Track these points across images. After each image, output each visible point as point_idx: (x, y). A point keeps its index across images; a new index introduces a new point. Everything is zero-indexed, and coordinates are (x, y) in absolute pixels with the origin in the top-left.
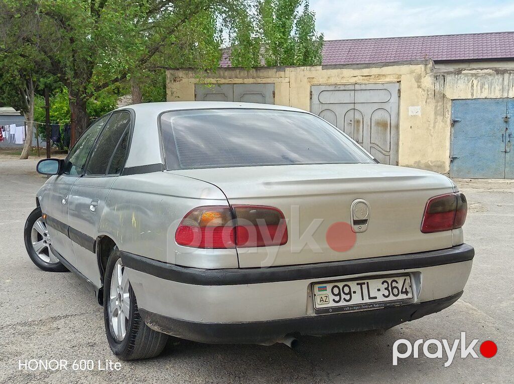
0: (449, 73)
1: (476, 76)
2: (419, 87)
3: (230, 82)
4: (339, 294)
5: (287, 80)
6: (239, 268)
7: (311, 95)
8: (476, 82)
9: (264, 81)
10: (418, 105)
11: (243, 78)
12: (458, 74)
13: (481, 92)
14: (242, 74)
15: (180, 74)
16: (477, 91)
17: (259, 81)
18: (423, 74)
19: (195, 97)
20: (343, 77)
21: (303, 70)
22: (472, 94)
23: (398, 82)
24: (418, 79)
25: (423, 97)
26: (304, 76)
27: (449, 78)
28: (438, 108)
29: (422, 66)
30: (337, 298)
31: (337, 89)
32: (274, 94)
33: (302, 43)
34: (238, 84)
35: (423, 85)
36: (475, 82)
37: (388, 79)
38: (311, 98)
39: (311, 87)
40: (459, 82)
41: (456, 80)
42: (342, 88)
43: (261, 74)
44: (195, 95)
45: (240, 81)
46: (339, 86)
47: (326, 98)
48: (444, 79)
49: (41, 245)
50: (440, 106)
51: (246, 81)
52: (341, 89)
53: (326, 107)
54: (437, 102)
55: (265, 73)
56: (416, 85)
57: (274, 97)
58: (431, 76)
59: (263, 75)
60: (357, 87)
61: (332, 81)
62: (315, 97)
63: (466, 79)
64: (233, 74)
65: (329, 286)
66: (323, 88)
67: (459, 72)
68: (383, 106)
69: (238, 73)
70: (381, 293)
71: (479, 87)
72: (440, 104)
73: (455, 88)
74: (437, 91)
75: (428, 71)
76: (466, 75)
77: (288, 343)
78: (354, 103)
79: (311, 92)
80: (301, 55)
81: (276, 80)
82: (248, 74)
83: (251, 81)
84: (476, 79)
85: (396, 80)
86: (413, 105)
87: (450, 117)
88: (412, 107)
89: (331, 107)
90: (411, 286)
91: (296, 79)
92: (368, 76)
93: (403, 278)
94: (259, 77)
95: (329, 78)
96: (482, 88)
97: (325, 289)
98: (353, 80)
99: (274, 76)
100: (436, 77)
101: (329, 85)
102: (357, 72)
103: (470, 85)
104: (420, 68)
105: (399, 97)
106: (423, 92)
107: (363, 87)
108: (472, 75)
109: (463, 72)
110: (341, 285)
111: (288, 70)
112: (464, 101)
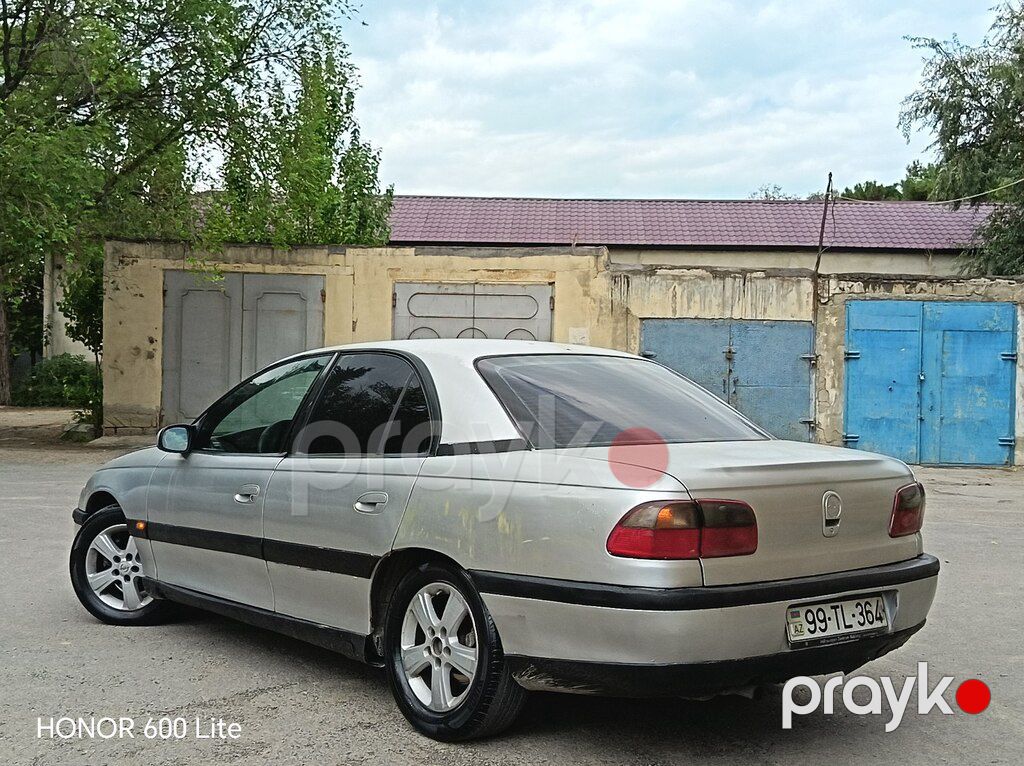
0: (636, 272)
1: (679, 279)
2: (586, 294)
3: (236, 270)
4: (814, 622)
5: (349, 270)
6: (703, 586)
7: (394, 300)
8: (681, 290)
9: (305, 270)
10: (584, 326)
11: (265, 263)
12: (651, 275)
13: (689, 308)
14: (261, 255)
15: (135, 249)
16: (682, 306)
17: (295, 269)
18: (593, 272)
19: (164, 295)
20: (452, 271)
21: (380, 255)
22: (674, 311)
23: (550, 284)
24: (585, 280)
25: (592, 312)
26: (382, 265)
27: (635, 281)
28: (619, 332)
29: (591, 259)
30: (812, 627)
31: (442, 290)
32: (323, 295)
33: (355, 201)
34: (253, 273)
35: (592, 292)
36: (679, 290)
37: (532, 279)
38: (394, 306)
39: (394, 285)
40: (653, 288)
41: (648, 285)
42: (452, 290)
43: (299, 258)
44: (164, 292)
45: (258, 268)
46: (446, 286)
47: (421, 306)
48: (628, 282)
49: (106, 577)
50: (621, 328)
51: (269, 269)
52: (449, 292)
53: (422, 322)
54: (617, 321)
55: (307, 256)
56: (581, 290)
57: (324, 301)
58: (605, 276)
59: (302, 259)
60: (479, 289)
61: (434, 276)
62: (401, 304)
63: (664, 283)
64: (243, 253)
65: (802, 611)
66: (417, 289)
67: (651, 271)
68: (525, 325)
69: (253, 252)
70: (856, 620)
71: (685, 299)
72: (622, 324)
73: (646, 299)
74: (616, 303)
75: (601, 267)
76: (664, 277)
77: (749, 694)
78: (474, 318)
79: (395, 294)
80: (353, 222)
81: (327, 271)
82: (273, 256)
83: (279, 269)
84: (680, 284)
85: (547, 280)
86: (576, 326)
87: (637, 349)
88: (575, 329)
89: (431, 323)
90: (884, 611)
91: (366, 270)
92: (499, 271)
93: (876, 599)
94: (295, 263)
95: (427, 270)
96: (689, 300)
97: (797, 615)
98: (471, 277)
99: (323, 262)
100: (614, 279)
101: (428, 284)
102: (478, 263)
103: (671, 295)
104: (586, 261)
105: (552, 310)
106: (592, 304)
107: (489, 290)
108: (675, 278)
109: (659, 272)
110: (814, 609)
111: (350, 251)
112: (660, 323)
